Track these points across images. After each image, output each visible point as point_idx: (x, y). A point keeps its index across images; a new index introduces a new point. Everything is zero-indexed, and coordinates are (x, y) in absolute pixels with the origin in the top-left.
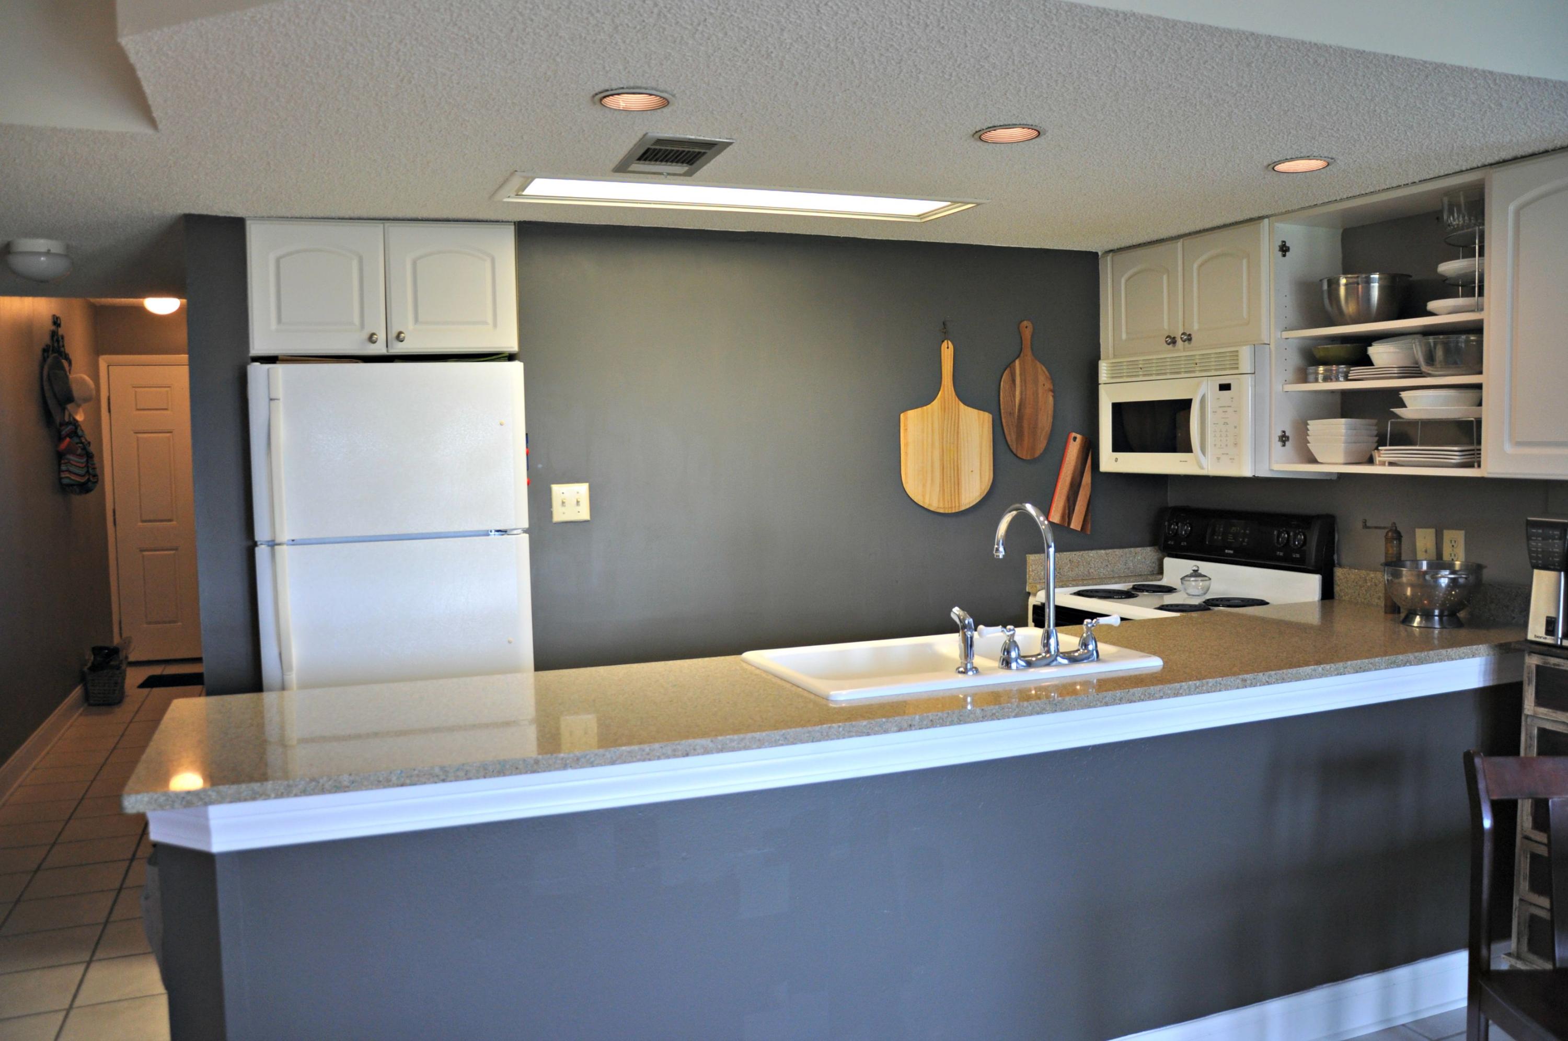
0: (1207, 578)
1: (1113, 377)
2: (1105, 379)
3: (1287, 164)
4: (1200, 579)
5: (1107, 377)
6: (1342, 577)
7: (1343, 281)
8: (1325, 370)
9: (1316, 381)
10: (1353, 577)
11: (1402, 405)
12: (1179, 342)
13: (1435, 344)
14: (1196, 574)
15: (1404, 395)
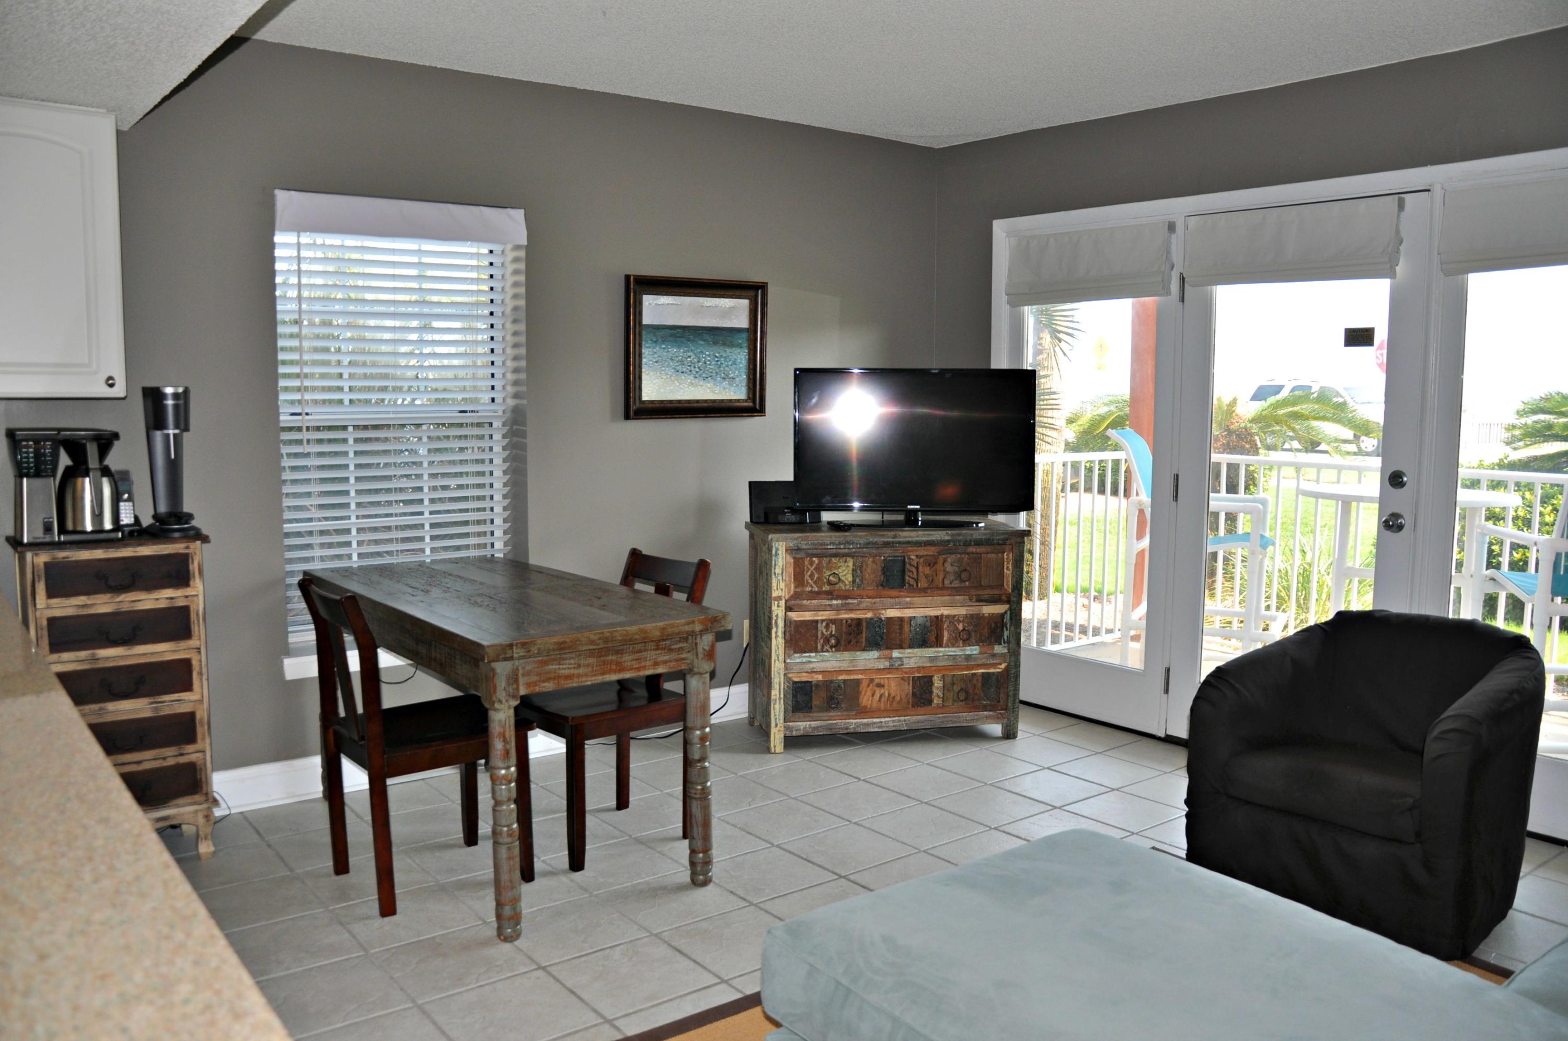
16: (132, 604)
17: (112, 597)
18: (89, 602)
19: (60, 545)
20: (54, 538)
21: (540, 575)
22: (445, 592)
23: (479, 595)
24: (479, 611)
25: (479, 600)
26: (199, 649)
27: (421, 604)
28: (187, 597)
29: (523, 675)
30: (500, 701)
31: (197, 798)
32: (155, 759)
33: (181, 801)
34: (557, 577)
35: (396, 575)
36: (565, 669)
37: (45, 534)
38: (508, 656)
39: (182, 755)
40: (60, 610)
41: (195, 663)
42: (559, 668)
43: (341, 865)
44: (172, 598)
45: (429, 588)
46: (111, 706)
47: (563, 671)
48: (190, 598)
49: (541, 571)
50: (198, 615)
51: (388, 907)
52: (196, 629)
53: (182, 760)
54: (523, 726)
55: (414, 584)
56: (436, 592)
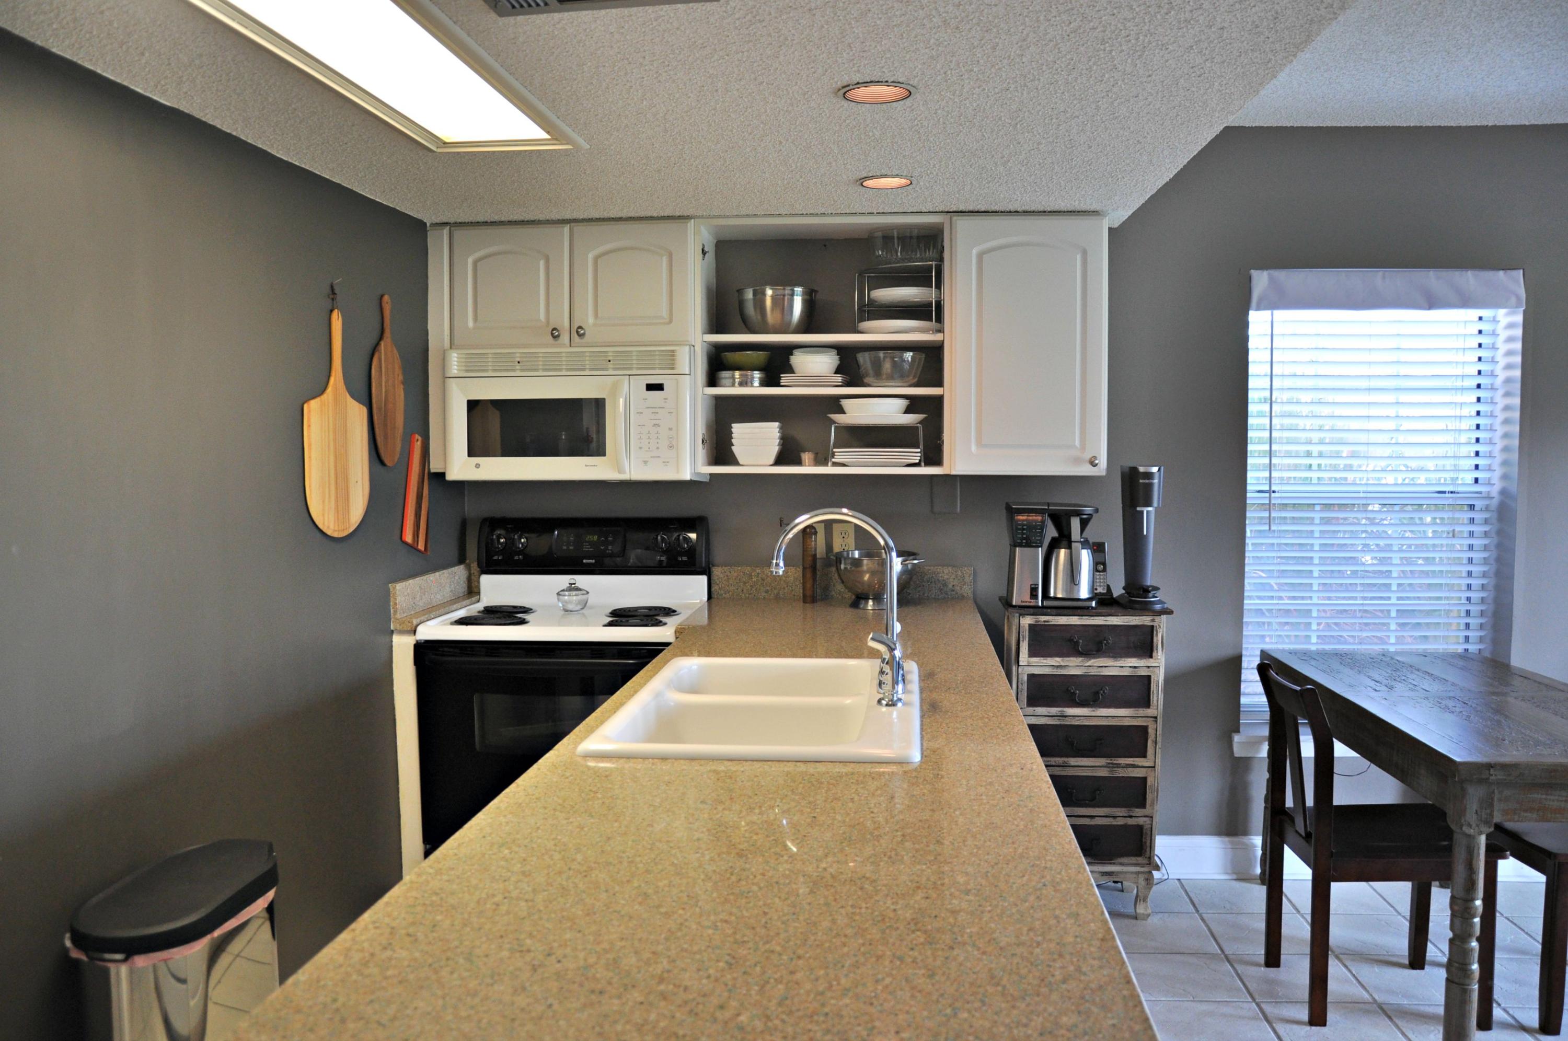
0: (585, 592)
1: (467, 371)
2: (456, 371)
3: (882, 180)
4: (574, 593)
5: (458, 370)
6: (722, 576)
7: (769, 292)
8: (740, 375)
9: (733, 385)
10: (736, 574)
11: (842, 411)
12: (565, 338)
13: (885, 357)
14: (572, 588)
15: (845, 403)
16: (1100, 669)
17: (1082, 661)
18: (1063, 664)
19: (1043, 610)
20: (1038, 602)
21: (1526, 681)
22: (1412, 690)
23: (1450, 698)
24: (1449, 717)
25: (1451, 704)
26: (1156, 718)
27: (1384, 702)
28: (1149, 667)
29: (1500, 800)
30: (1470, 825)
31: (1140, 860)
32: (1106, 816)
33: (1125, 860)
34: (1546, 685)
35: (1358, 665)
36: (1553, 801)
37: (1031, 598)
38: (1484, 776)
39: (1131, 817)
40: (1039, 668)
41: (1151, 731)
42: (1546, 799)
43: (1273, 958)
44: (1135, 667)
45: (1393, 683)
46: (1073, 761)
47: (1551, 803)
48: (1151, 669)
49: (1526, 676)
50: (1158, 686)
51: (1318, 1018)
52: (1155, 698)
53: (1130, 822)
54: (1495, 853)
55: (1377, 677)
56: (1400, 687)
